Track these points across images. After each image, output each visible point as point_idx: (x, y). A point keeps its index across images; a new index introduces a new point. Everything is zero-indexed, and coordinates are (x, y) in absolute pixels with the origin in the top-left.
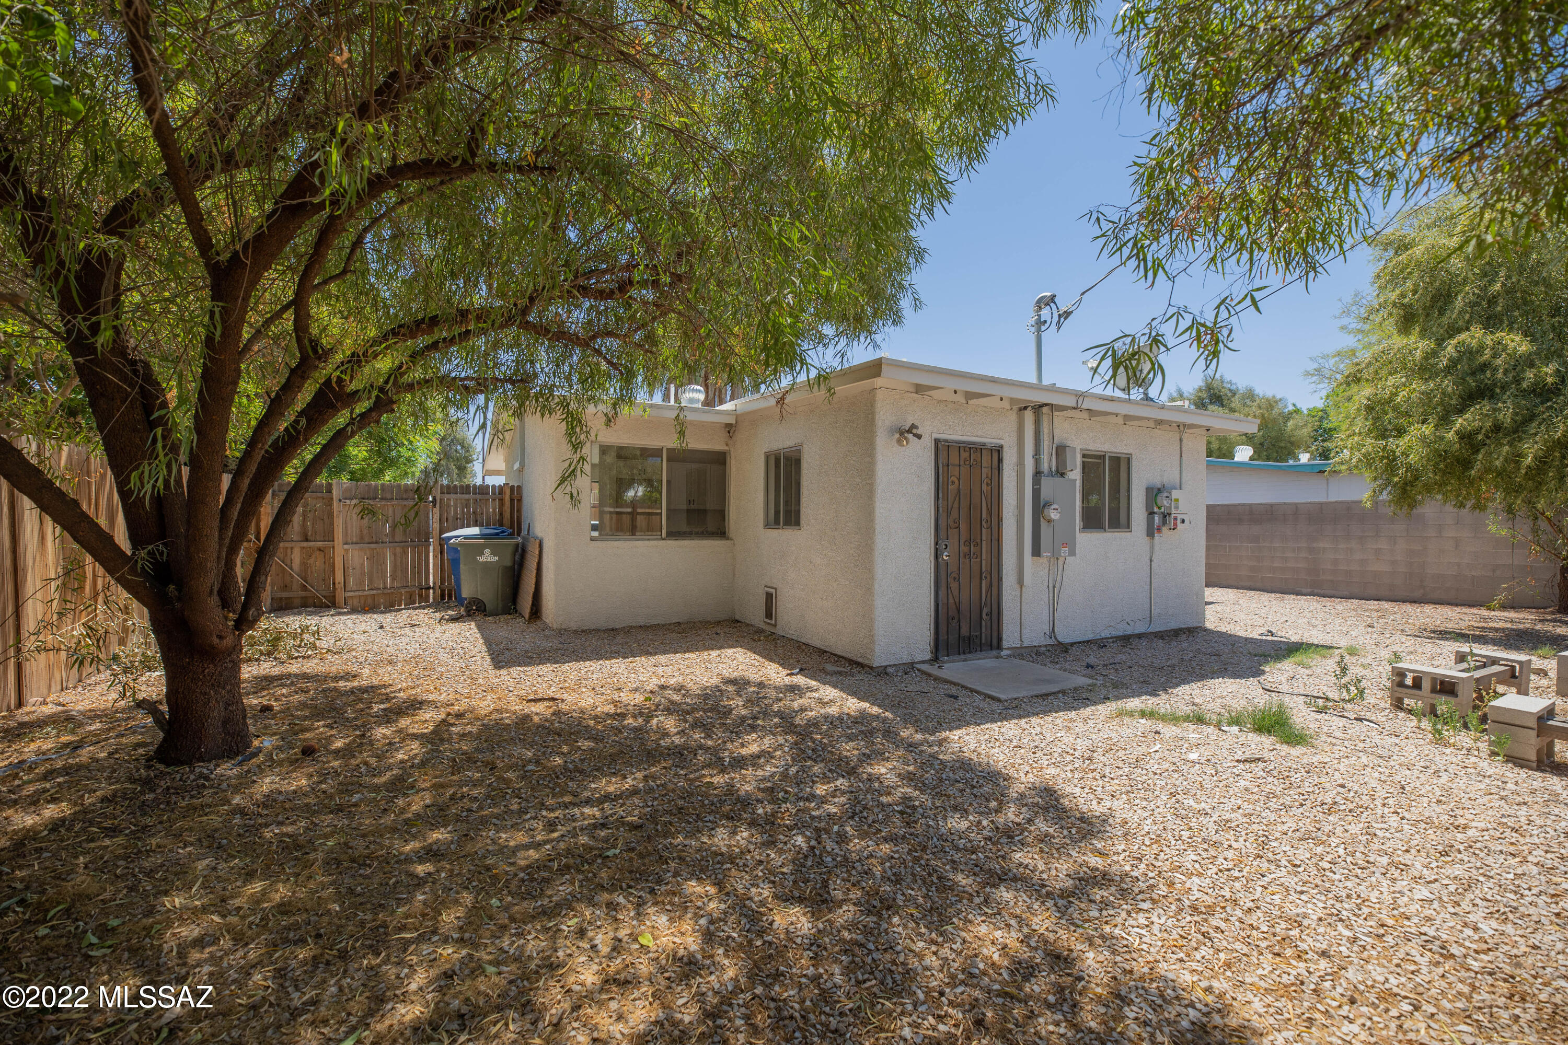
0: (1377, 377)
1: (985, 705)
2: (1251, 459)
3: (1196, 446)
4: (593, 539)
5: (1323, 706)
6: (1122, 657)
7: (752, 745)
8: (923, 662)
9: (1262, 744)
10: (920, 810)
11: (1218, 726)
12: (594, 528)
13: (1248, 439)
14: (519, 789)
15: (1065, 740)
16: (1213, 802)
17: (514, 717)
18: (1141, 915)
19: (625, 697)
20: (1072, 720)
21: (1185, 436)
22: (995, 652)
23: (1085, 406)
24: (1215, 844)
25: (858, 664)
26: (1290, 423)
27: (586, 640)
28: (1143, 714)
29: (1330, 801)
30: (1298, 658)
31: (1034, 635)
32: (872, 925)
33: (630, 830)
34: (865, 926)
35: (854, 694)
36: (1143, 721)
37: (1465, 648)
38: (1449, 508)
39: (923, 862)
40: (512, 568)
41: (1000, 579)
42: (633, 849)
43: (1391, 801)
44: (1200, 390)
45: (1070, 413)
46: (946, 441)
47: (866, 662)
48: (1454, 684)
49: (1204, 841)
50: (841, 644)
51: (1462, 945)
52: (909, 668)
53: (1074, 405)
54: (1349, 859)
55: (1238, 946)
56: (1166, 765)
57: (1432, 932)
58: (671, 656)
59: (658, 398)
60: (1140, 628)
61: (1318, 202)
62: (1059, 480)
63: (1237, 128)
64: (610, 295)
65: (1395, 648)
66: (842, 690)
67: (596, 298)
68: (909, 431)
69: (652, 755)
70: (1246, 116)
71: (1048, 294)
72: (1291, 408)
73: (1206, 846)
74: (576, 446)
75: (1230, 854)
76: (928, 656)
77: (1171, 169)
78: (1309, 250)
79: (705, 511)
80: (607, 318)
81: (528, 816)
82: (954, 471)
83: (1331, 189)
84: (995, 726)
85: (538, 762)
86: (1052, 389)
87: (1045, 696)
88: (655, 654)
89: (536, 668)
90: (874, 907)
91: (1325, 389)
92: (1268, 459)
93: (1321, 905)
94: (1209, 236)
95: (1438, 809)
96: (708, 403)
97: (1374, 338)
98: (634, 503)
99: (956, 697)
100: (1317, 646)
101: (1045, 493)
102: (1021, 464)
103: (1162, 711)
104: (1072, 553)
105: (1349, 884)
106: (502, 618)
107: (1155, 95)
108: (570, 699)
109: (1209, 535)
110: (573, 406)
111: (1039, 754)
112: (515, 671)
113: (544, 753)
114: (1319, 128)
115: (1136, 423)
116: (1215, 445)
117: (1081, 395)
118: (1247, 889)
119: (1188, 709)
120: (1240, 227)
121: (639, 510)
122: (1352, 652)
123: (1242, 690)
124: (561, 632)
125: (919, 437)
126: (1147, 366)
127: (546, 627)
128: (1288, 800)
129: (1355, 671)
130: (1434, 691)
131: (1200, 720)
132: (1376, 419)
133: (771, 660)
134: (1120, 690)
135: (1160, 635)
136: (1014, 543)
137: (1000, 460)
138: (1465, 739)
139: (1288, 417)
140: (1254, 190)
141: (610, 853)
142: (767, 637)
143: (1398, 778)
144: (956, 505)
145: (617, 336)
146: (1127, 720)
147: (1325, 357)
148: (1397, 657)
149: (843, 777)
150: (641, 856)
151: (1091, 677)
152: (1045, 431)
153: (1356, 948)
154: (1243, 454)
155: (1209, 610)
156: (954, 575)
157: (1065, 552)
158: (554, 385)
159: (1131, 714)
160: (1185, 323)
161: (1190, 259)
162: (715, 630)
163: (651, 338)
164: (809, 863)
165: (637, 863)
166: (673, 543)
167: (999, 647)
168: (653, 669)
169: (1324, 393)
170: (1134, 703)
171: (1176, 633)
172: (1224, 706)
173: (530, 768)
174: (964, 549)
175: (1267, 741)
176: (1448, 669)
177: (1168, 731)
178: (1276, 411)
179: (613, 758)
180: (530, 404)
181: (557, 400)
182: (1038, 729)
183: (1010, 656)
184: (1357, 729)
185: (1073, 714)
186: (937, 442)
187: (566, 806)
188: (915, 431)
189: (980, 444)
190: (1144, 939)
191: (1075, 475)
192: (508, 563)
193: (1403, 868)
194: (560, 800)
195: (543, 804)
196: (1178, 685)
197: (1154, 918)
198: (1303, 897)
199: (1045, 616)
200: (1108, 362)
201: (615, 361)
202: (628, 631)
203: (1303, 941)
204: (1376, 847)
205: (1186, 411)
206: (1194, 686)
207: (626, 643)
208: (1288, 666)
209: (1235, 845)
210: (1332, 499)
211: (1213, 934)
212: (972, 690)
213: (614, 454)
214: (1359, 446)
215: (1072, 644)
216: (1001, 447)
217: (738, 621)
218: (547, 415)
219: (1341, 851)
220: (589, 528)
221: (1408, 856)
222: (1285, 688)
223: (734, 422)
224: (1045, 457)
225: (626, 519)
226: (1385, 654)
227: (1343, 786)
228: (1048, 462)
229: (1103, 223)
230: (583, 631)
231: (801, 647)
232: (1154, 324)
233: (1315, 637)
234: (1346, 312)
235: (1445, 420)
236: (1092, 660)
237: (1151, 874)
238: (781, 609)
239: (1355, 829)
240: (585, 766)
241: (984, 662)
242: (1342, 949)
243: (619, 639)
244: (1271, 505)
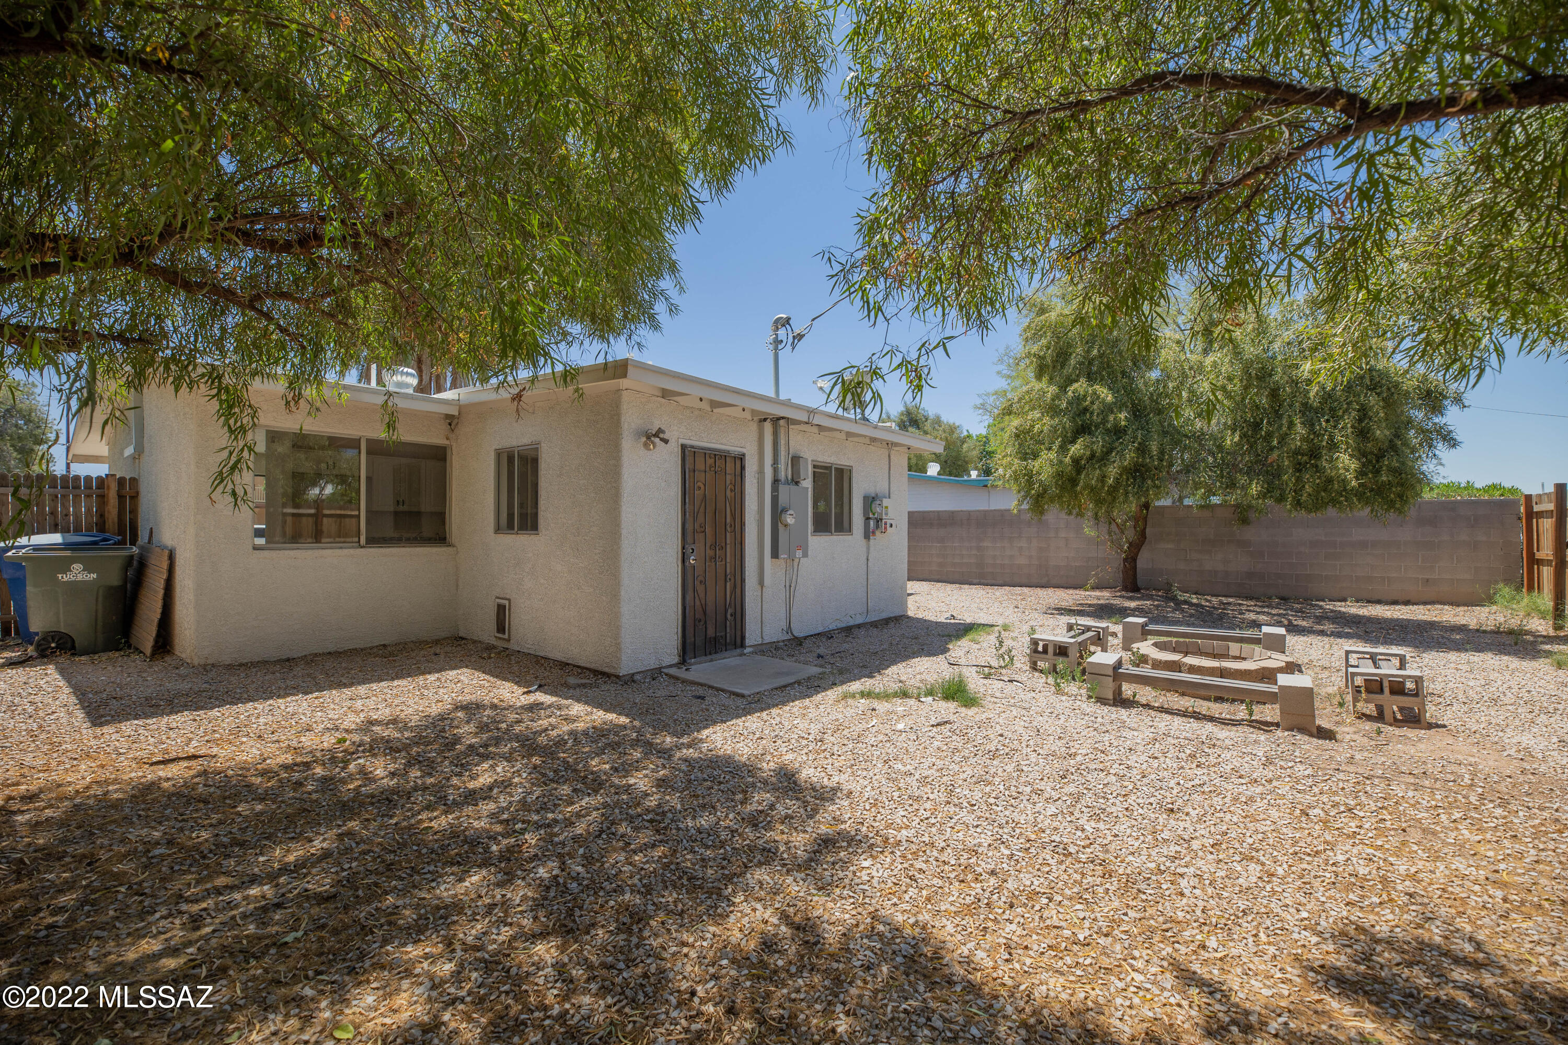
0: (1021, 413)
1: (730, 702)
2: (939, 474)
3: (901, 461)
4: (256, 548)
5: (988, 672)
6: (846, 646)
7: (484, 777)
8: (671, 666)
9: (947, 709)
10: (670, 815)
11: (918, 698)
12: (259, 533)
13: (937, 458)
14: (140, 884)
15: (801, 726)
16: (915, 763)
17: (129, 788)
18: (864, 872)
19: (307, 741)
20: (806, 708)
21: (892, 452)
22: (738, 651)
23: (815, 422)
24: (918, 799)
25: (603, 674)
26: (965, 446)
27: (247, 676)
28: (863, 695)
29: (993, 749)
30: (971, 636)
31: (773, 632)
32: (622, 943)
33: (319, 904)
34: (614, 947)
35: (599, 706)
36: (863, 701)
37: (1073, 621)
38: (1063, 515)
39: (673, 867)
40: (123, 587)
41: (743, 581)
42: (323, 927)
43: (1031, 743)
44: (902, 414)
45: (803, 427)
46: (692, 447)
47: (612, 671)
48: (1066, 648)
49: (910, 798)
50: (585, 654)
51: (1076, 845)
52: (656, 673)
53: (806, 420)
54: (1007, 793)
55: (936, 881)
56: (881, 737)
57: (1058, 839)
58: (374, 686)
59: (352, 377)
60: (859, 620)
61: (987, 273)
62: (793, 487)
63: (933, 201)
64: (287, 247)
65: (1032, 623)
66: (586, 703)
67: (264, 248)
68: (656, 435)
69: (348, 808)
70: (940, 193)
71: (784, 316)
72: (965, 433)
73: (911, 802)
74: (237, 432)
75: (928, 805)
76: (676, 660)
77: (886, 225)
78: (983, 311)
79: (419, 514)
80: (280, 274)
81: (157, 915)
82: (700, 476)
83: (997, 265)
84: (739, 721)
85: (170, 843)
86: (788, 404)
87: (783, 687)
88: (351, 685)
89: (166, 719)
90: (624, 924)
91: (988, 420)
92: (950, 475)
93: (990, 833)
94: (914, 288)
95: (1059, 743)
96: (421, 388)
97: (1017, 383)
98: (318, 503)
99: (703, 698)
100: (984, 625)
101: (783, 500)
102: (761, 472)
103: (877, 690)
104: (805, 555)
105: (1007, 813)
106: (104, 656)
107: (874, 159)
108: (223, 753)
109: (911, 537)
110: (227, 380)
111: (779, 742)
112: (128, 727)
113: (181, 830)
114: (989, 214)
115: (856, 439)
116: (914, 461)
117: (812, 412)
118: (941, 832)
119: (895, 687)
120: (935, 284)
121: (326, 512)
122: (1006, 628)
123: (935, 666)
124: (206, 668)
125: (666, 441)
126: (869, 395)
127: (183, 663)
128: (966, 753)
129: (1008, 643)
130: (1055, 654)
131: (905, 694)
132: (1020, 445)
133: (505, 679)
134: (844, 675)
135: (874, 624)
136: (756, 546)
137: (743, 468)
138: (1072, 688)
139: (963, 441)
140: (945, 255)
141: (289, 938)
142: (499, 653)
143: (1035, 724)
144: (702, 510)
145: (297, 300)
146: (850, 701)
147: (987, 395)
148: (1033, 630)
149: (589, 795)
150: (335, 932)
151: (821, 666)
152: (782, 442)
153: (1013, 863)
154: (933, 469)
155: (910, 600)
156: (701, 578)
157: (799, 553)
158: (196, 350)
159: (853, 696)
160: (897, 360)
161: (901, 306)
162: (432, 650)
163: (344, 308)
164: (552, 894)
165: (331, 942)
166: (375, 552)
167: (743, 646)
168: (349, 703)
169: (986, 424)
170: (856, 686)
171: (887, 621)
172: (922, 681)
173: (157, 852)
174: (710, 553)
175: (952, 705)
176: (1063, 637)
177: (882, 707)
178: (955, 436)
179: (291, 819)
180: (154, 374)
181: (200, 370)
182: (778, 719)
183: (752, 653)
184: (1010, 687)
185: (807, 702)
186: (684, 447)
187: (218, 891)
188: (661, 435)
189: (724, 451)
190: (867, 894)
191: (807, 483)
192: (115, 580)
193: (1039, 792)
194: (209, 886)
195: (181, 896)
196: (888, 667)
197: (874, 873)
198: (979, 830)
199: (782, 614)
200: (838, 388)
201: (292, 329)
202: (311, 659)
203: (979, 865)
204: (1022, 780)
205: (893, 432)
206: (900, 666)
207: (309, 675)
208: (964, 643)
209: (931, 797)
210: (992, 508)
211: (918, 876)
212: (718, 689)
213: (288, 444)
214: (1010, 464)
215: (806, 638)
216: (744, 455)
217: (463, 639)
218: (184, 389)
219: (1002, 787)
220: (252, 533)
221: (1043, 783)
222: (963, 661)
223: (456, 413)
224: (782, 466)
225: (307, 523)
226: (1026, 628)
227: (1001, 735)
228: (785, 472)
229: (833, 263)
230: (241, 665)
231: (540, 661)
232: (874, 358)
233: (982, 619)
234: (1001, 361)
235: (1063, 449)
236: (822, 651)
237: (871, 835)
238: (515, 621)
239: (1010, 768)
240: (248, 836)
241: (730, 660)
242: (1004, 865)
243: (298, 670)
244: (953, 512)
